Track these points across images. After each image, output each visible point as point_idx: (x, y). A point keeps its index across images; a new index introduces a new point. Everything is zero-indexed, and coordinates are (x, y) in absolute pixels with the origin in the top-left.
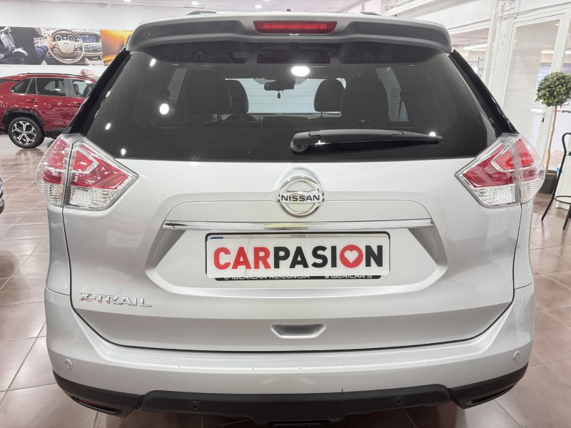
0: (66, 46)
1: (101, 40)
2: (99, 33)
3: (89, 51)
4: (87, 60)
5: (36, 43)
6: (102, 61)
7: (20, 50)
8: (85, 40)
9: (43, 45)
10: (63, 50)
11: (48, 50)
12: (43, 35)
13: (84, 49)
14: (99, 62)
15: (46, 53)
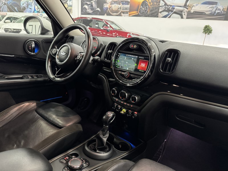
0: (115, 7)
1: (130, 4)
2: (129, 1)
3: (123, 9)
4: (122, 14)
5: (105, 6)
6: (128, 14)
7: (98, 9)
8: (123, 4)
9: (107, 7)
10: (113, 9)
11: (108, 9)
12: (107, 2)
13: (122, 9)
14: (127, 14)
15: (107, 10)
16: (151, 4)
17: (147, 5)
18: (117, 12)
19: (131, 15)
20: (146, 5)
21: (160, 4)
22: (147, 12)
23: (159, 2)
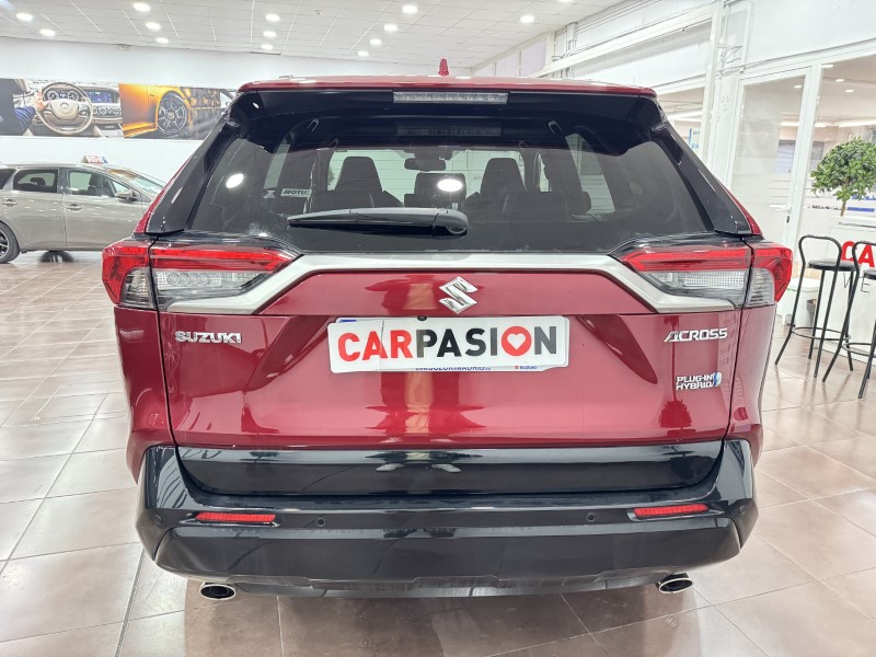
0: (63, 107)
1: (119, 100)
2: (117, 89)
3: (100, 116)
4: (97, 129)
6: (121, 132)
8: (94, 98)
9: (28, 105)
10: (59, 114)
11: (34, 113)
13: (92, 113)
14: (116, 132)
15: (31, 117)
16: (194, 101)
17: (180, 106)
18: (77, 125)
19: (133, 135)
20: (178, 104)
21: (219, 105)
22: (186, 125)
23: (218, 97)
